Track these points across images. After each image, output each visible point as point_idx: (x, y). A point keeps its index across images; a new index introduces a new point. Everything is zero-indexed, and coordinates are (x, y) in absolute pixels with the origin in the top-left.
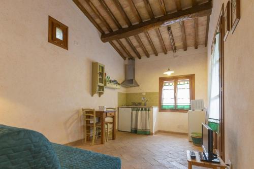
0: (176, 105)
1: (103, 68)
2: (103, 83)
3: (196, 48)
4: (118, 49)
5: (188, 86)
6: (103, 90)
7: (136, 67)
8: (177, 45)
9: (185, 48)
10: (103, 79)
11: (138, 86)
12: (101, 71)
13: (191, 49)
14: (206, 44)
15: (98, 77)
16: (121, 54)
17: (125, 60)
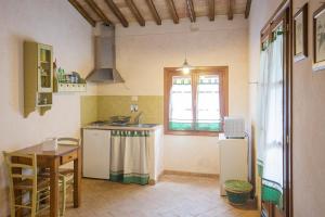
0: (195, 123)
1: (48, 53)
2: (49, 86)
3: (231, 18)
4: (80, 7)
5: (216, 88)
6: (50, 102)
7: (117, 44)
8: (197, 9)
9: (212, 16)
10: (49, 77)
11: (123, 81)
12: (44, 61)
13: (221, 19)
14: (247, 14)
15: (39, 75)
16: (86, 16)
17: (94, 26)
